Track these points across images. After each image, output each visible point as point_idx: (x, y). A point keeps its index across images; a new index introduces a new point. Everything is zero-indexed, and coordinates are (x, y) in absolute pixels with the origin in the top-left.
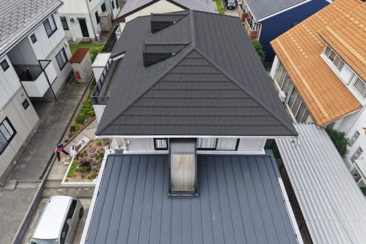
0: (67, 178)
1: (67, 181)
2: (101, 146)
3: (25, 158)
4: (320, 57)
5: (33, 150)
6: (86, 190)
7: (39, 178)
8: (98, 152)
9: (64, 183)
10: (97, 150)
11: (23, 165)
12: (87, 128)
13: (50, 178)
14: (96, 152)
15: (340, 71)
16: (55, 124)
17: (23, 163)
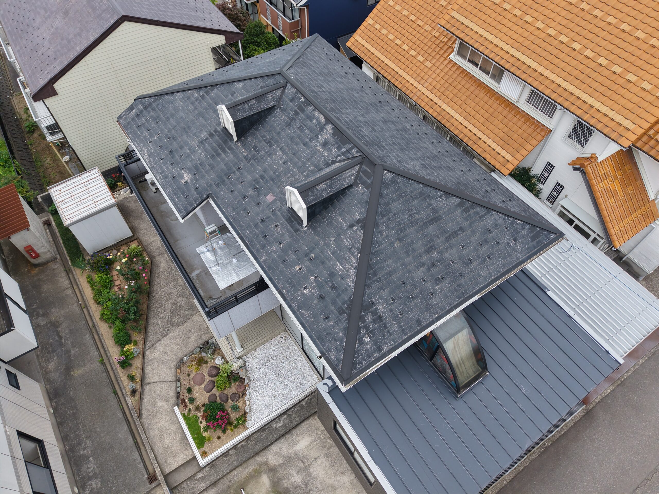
0: (202, 449)
1: (204, 454)
2: (206, 362)
3: (84, 468)
4: (451, 60)
5: (83, 445)
6: (242, 446)
7: (147, 483)
8: (211, 376)
9: (202, 462)
10: (206, 374)
11: (93, 482)
12: (148, 345)
13: (168, 470)
14: (208, 378)
15: (499, 83)
16: (76, 373)
17: (90, 479)
